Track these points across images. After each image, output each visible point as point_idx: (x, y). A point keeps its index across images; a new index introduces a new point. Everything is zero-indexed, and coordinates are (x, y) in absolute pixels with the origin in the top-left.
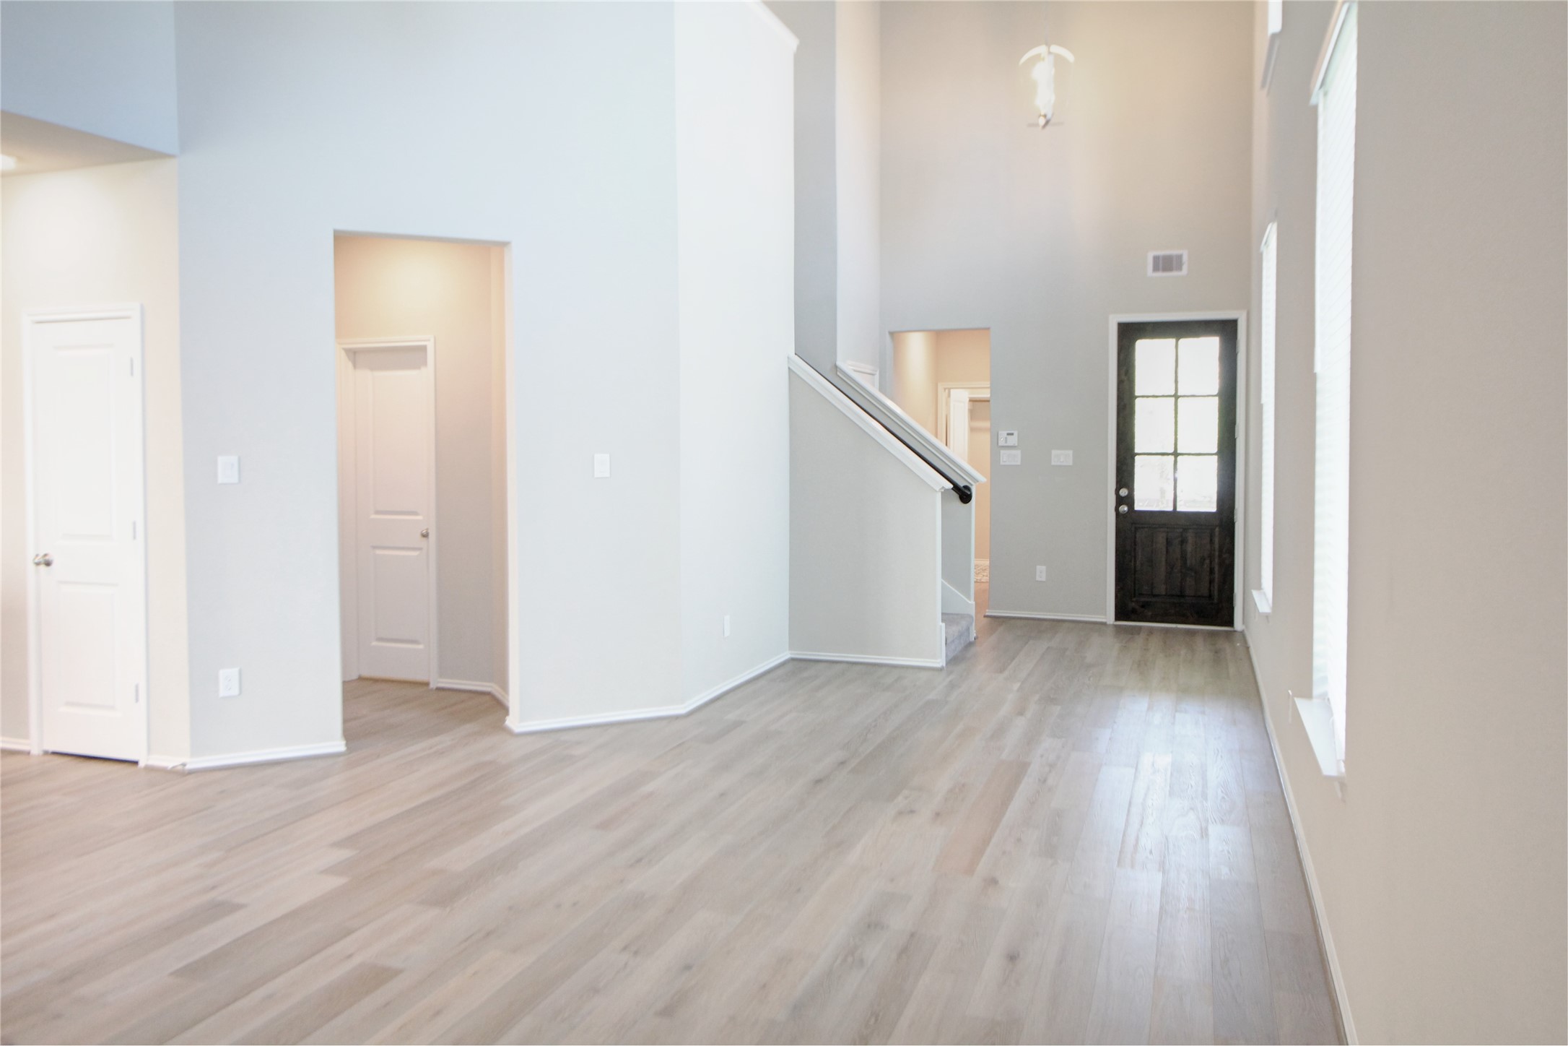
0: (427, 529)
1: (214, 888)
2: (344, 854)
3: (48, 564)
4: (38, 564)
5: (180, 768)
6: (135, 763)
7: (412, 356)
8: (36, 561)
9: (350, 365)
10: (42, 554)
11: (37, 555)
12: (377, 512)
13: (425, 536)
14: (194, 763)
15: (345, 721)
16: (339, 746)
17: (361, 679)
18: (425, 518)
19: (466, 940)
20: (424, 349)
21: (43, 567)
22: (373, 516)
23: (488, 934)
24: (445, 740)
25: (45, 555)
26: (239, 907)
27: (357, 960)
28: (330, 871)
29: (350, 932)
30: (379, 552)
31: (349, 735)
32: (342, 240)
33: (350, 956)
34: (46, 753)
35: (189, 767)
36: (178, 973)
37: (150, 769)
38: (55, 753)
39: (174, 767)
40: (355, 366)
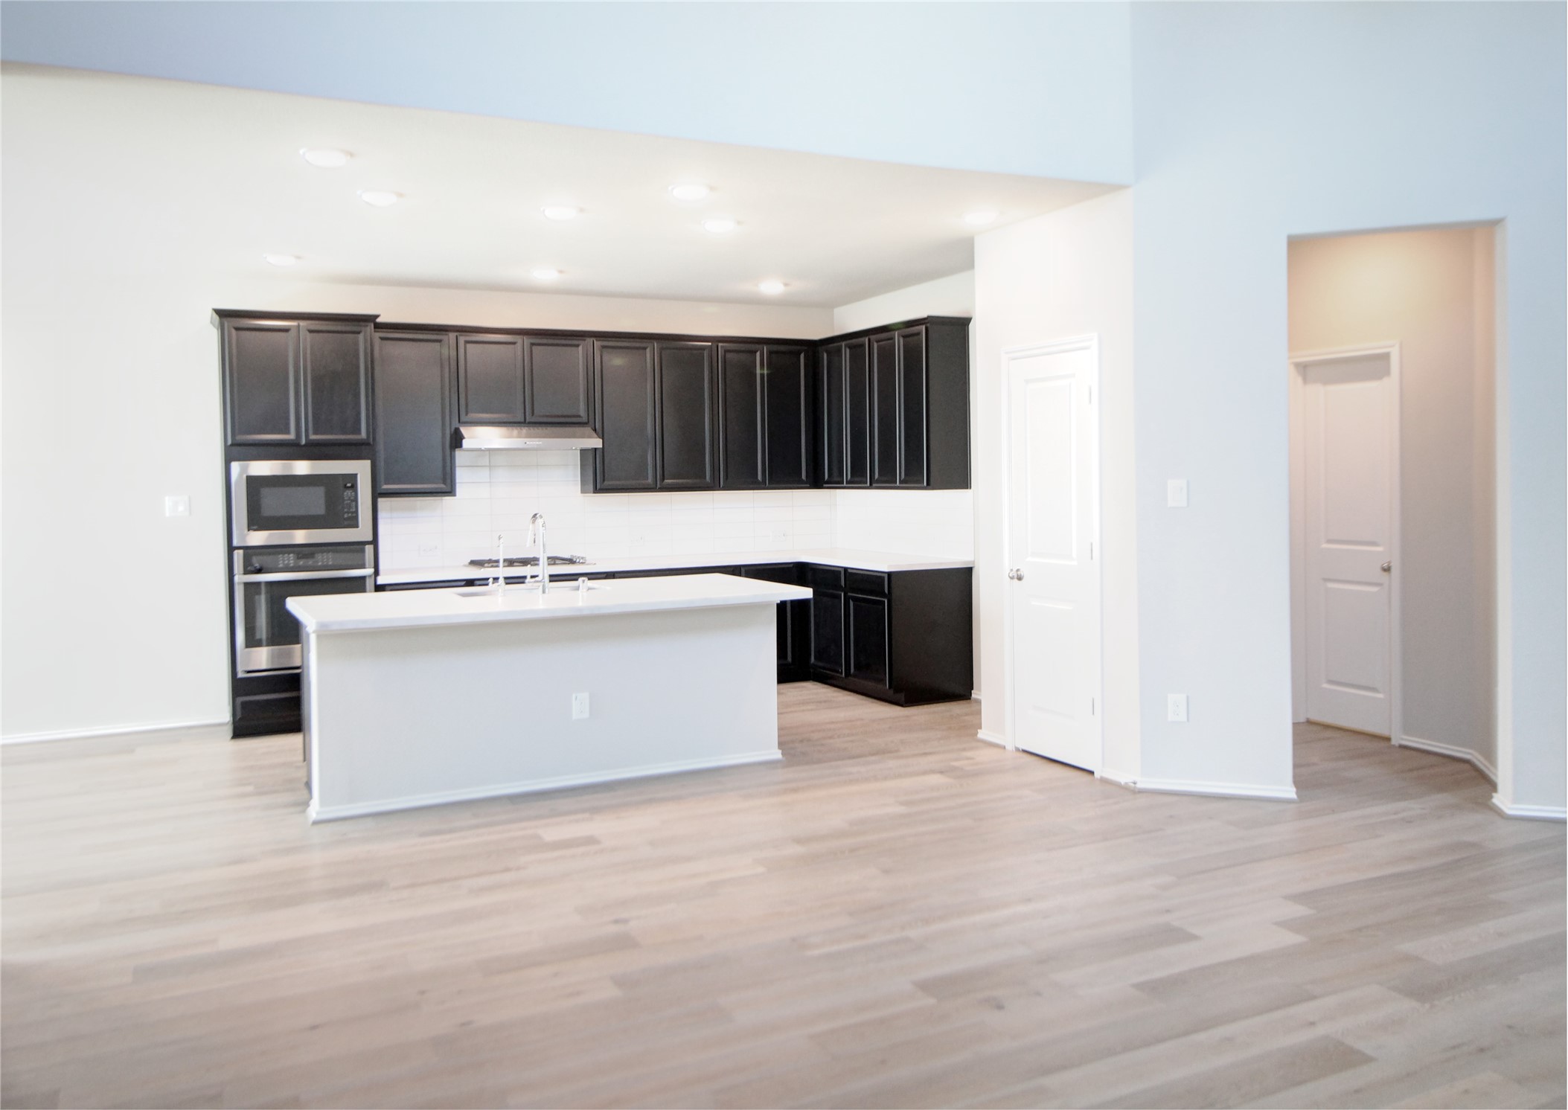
0: (1389, 562)
1: (1168, 911)
2: (1300, 910)
3: (1020, 578)
4: (1012, 578)
5: (1133, 785)
6: (1092, 773)
7: (1374, 365)
8: (1011, 575)
9: (1300, 380)
10: (1015, 570)
11: (1012, 570)
12: (1329, 541)
13: (1387, 569)
14: (1142, 784)
15: (1296, 766)
16: (1290, 792)
17: (1309, 722)
18: (1386, 550)
19: (1454, 1047)
20: (1385, 357)
21: (1016, 580)
22: (1325, 546)
23: (1482, 1050)
24: (1413, 807)
25: (1018, 570)
26: (1193, 938)
27: (1321, 1030)
28: (1288, 925)
29: (1313, 997)
30: (1330, 585)
31: (1298, 782)
32: (1298, 245)
33: (1312, 1024)
34: (1017, 750)
35: (1139, 786)
36: (1139, 986)
37: (1104, 781)
38: (1025, 751)
39: (1126, 783)
40: (1305, 381)
